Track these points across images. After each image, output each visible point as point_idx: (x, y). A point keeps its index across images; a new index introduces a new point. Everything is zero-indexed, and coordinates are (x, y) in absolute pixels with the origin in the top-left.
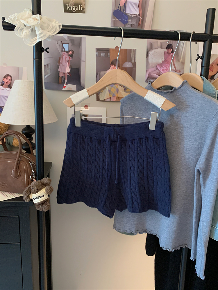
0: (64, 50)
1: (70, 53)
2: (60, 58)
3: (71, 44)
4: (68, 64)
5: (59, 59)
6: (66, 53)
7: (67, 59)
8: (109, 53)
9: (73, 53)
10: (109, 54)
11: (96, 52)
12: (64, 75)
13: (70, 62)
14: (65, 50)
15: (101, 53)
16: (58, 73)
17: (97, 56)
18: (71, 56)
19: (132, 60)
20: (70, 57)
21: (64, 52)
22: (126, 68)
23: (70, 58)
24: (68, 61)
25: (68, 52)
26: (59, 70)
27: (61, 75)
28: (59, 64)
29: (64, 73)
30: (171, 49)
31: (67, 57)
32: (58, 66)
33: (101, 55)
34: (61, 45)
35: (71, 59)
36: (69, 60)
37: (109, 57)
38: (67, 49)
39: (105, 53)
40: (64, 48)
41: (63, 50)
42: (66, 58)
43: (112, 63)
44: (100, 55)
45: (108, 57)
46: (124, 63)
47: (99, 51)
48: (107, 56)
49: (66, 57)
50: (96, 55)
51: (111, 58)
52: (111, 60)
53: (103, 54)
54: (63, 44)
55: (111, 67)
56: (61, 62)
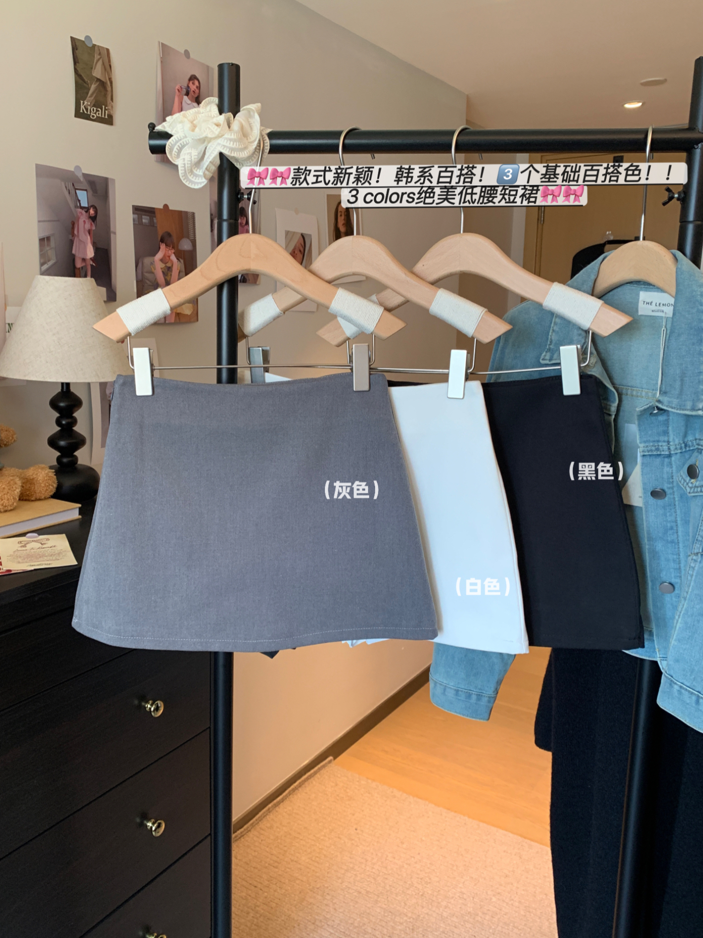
0: (80, 204)
1: (92, 212)
2: (73, 224)
3: (90, 192)
4: (89, 237)
5: (71, 226)
6: (83, 212)
7: (88, 226)
8: (155, 217)
9: (96, 212)
10: (155, 221)
11: (133, 213)
12: (84, 264)
13: (92, 232)
14: (82, 205)
15: (143, 217)
16: (73, 258)
17: (135, 223)
18: (93, 219)
19: (192, 237)
20: (91, 221)
21: (80, 210)
22: (184, 251)
23: (93, 223)
24: (89, 232)
25: (87, 210)
26: (73, 252)
27: (79, 264)
28: (73, 236)
29: (84, 260)
30: (245, 218)
31: (87, 221)
32: (71, 243)
33: (144, 221)
34: (73, 191)
35: (94, 228)
36: (90, 228)
37: (156, 227)
38: (84, 204)
39: (148, 217)
40: (79, 201)
41: (78, 205)
42: (84, 224)
43: (162, 241)
44: (140, 219)
45: (153, 226)
46: (179, 241)
47: (139, 212)
48: (152, 224)
49: (84, 221)
50: (134, 220)
51: (158, 228)
52: (160, 232)
53: (146, 220)
54: (76, 189)
55: (161, 247)
56: (76, 232)
